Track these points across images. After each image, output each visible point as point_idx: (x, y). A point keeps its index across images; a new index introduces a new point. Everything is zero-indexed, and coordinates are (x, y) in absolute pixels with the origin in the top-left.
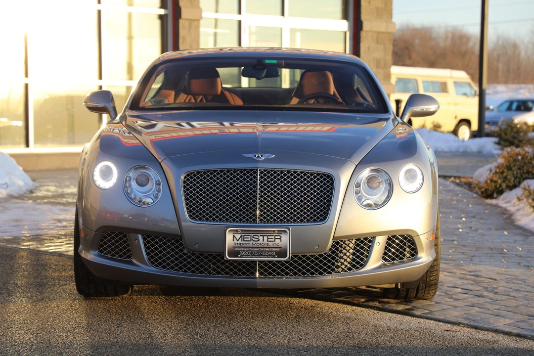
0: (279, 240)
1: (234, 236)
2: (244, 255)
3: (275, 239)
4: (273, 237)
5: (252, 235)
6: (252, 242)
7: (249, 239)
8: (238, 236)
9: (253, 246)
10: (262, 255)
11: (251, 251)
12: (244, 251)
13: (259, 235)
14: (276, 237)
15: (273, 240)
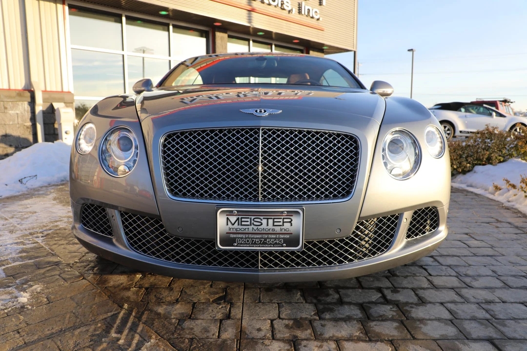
0: (289, 224)
1: (228, 219)
2: (241, 244)
3: (283, 222)
4: (281, 220)
5: (253, 217)
6: (252, 226)
7: (249, 223)
8: (233, 219)
9: (254, 232)
10: (266, 244)
11: (252, 238)
12: (242, 238)
13: (262, 217)
14: (285, 220)
15: (281, 224)
